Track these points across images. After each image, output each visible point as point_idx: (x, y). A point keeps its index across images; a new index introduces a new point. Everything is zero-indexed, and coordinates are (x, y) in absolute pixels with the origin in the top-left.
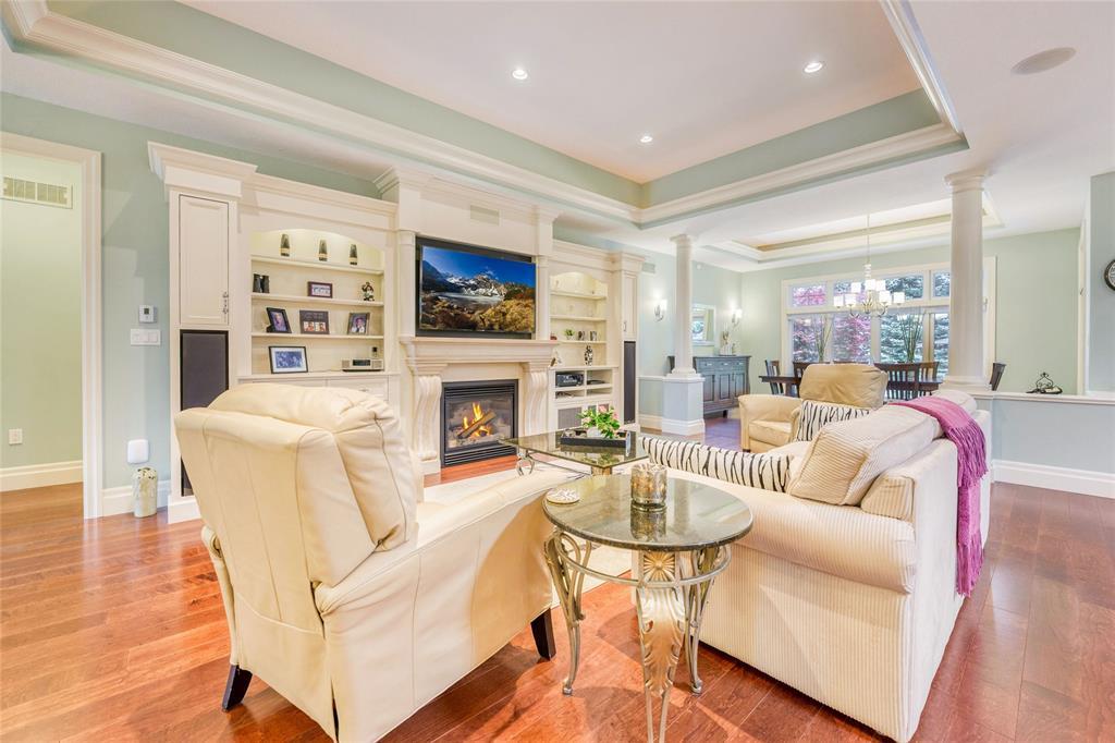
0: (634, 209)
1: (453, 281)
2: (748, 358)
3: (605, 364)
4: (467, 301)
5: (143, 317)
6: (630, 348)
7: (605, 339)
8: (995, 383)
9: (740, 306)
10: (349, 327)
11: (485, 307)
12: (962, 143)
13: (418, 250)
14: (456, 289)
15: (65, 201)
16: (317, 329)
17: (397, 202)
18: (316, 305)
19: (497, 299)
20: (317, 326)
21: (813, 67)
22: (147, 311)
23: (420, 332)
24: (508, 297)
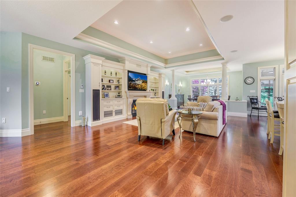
0: (165, 65)
1: (134, 79)
2: (184, 95)
3: (158, 96)
4: (136, 83)
5: (82, 87)
6: (163, 92)
7: (158, 91)
8: (229, 99)
9: (182, 84)
10: (115, 89)
11: (139, 85)
12: (223, 59)
13: (128, 73)
14: (134, 81)
15: (54, 61)
16: (109, 89)
17: (125, 64)
18: (109, 84)
19: (141, 83)
20: (109, 88)
21: (201, 45)
22: (82, 86)
23: (129, 90)
24: (143, 83)
